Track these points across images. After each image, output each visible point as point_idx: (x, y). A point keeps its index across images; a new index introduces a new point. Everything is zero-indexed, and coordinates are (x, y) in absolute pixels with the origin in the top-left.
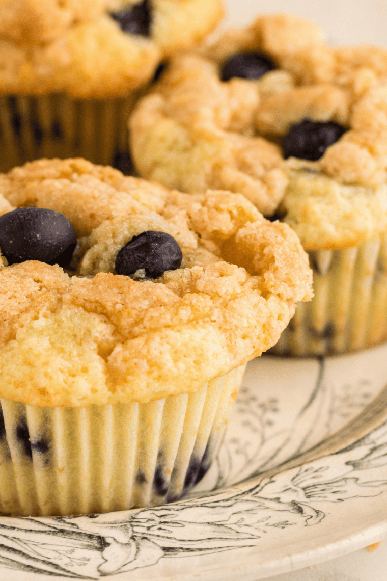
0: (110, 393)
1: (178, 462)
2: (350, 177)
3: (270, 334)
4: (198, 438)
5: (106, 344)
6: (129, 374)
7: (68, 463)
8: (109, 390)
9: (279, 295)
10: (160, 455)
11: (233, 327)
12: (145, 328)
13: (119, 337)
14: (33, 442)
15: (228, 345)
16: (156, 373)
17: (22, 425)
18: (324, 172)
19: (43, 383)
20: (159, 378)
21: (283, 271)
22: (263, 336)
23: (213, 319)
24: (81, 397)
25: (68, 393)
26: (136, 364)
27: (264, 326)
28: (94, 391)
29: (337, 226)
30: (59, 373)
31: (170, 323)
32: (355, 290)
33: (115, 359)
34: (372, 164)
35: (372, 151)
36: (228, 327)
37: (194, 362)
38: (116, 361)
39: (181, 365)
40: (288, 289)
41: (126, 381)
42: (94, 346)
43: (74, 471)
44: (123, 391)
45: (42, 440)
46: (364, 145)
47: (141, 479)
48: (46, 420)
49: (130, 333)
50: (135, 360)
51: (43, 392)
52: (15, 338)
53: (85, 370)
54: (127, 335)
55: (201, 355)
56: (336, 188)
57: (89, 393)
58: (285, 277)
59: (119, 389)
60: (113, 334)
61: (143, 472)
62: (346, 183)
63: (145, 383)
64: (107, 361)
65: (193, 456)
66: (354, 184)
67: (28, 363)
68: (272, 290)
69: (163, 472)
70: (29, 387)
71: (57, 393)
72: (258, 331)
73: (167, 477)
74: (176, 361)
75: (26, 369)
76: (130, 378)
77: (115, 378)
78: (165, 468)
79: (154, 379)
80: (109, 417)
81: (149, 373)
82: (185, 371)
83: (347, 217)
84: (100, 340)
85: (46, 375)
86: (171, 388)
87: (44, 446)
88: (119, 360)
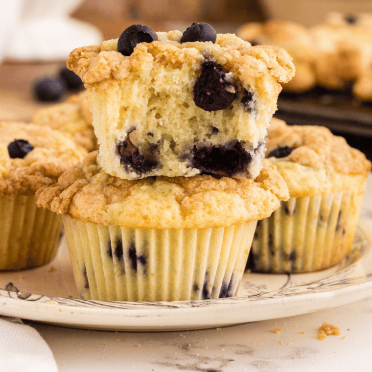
0: (182, 220)
1: (216, 282)
2: (305, 161)
3: (267, 208)
4: (227, 270)
5: (180, 197)
6: (193, 209)
7: (157, 271)
8: (182, 219)
9: (271, 191)
10: (207, 274)
11: (248, 197)
12: (202, 189)
13: (187, 194)
14: (138, 256)
15: (245, 206)
16: (207, 210)
17: (132, 249)
18: (291, 160)
19: (145, 212)
20: (209, 213)
21: (274, 180)
22: (264, 207)
23: (237, 192)
24: (166, 221)
25: (159, 218)
26: (197, 204)
27: (264, 203)
28: (173, 218)
29: (299, 183)
30: (155, 208)
31: (215, 187)
32: (308, 229)
33: (185, 202)
34: (316, 156)
35: (317, 151)
36: (245, 197)
37: (228, 206)
38: (186, 203)
39: (221, 207)
40: (277, 189)
41: (191, 213)
42: (174, 197)
43: (159, 278)
44: (189, 218)
45: (143, 255)
46: (312, 148)
47: (196, 288)
48: (146, 243)
49: (193, 192)
50: (197, 202)
51: (145, 218)
52: (130, 195)
53: (169, 207)
54: (192, 193)
55: (232, 204)
56: (298, 166)
57: (171, 218)
58: (275, 182)
59: (187, 217)
60: (184, 192)
61: (197, 282)
62: (302, 164)
63: (201, 214)
64: (180, 204)
65: (224, 282)
66: (308, 165)
67: (137, 204)
68: (268, 187)
69: (208, 286)
70: (138, 215)
71: (153, 218)
72: (261, 203)
73: (210, 290)
74: (218, 205)
75: (137, 207)
76: (193, 211)
77: (185, 212)
78: (209, 283)
79: (207, 213)
80: (181, 239)
81: (204, 209)
82: (223, 211)
83: (304, 180)
84: (177, 194)
85: (148, 209)
86: (216, 220)
87: (144, 260)
88: (188, 203)
